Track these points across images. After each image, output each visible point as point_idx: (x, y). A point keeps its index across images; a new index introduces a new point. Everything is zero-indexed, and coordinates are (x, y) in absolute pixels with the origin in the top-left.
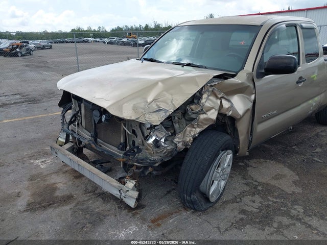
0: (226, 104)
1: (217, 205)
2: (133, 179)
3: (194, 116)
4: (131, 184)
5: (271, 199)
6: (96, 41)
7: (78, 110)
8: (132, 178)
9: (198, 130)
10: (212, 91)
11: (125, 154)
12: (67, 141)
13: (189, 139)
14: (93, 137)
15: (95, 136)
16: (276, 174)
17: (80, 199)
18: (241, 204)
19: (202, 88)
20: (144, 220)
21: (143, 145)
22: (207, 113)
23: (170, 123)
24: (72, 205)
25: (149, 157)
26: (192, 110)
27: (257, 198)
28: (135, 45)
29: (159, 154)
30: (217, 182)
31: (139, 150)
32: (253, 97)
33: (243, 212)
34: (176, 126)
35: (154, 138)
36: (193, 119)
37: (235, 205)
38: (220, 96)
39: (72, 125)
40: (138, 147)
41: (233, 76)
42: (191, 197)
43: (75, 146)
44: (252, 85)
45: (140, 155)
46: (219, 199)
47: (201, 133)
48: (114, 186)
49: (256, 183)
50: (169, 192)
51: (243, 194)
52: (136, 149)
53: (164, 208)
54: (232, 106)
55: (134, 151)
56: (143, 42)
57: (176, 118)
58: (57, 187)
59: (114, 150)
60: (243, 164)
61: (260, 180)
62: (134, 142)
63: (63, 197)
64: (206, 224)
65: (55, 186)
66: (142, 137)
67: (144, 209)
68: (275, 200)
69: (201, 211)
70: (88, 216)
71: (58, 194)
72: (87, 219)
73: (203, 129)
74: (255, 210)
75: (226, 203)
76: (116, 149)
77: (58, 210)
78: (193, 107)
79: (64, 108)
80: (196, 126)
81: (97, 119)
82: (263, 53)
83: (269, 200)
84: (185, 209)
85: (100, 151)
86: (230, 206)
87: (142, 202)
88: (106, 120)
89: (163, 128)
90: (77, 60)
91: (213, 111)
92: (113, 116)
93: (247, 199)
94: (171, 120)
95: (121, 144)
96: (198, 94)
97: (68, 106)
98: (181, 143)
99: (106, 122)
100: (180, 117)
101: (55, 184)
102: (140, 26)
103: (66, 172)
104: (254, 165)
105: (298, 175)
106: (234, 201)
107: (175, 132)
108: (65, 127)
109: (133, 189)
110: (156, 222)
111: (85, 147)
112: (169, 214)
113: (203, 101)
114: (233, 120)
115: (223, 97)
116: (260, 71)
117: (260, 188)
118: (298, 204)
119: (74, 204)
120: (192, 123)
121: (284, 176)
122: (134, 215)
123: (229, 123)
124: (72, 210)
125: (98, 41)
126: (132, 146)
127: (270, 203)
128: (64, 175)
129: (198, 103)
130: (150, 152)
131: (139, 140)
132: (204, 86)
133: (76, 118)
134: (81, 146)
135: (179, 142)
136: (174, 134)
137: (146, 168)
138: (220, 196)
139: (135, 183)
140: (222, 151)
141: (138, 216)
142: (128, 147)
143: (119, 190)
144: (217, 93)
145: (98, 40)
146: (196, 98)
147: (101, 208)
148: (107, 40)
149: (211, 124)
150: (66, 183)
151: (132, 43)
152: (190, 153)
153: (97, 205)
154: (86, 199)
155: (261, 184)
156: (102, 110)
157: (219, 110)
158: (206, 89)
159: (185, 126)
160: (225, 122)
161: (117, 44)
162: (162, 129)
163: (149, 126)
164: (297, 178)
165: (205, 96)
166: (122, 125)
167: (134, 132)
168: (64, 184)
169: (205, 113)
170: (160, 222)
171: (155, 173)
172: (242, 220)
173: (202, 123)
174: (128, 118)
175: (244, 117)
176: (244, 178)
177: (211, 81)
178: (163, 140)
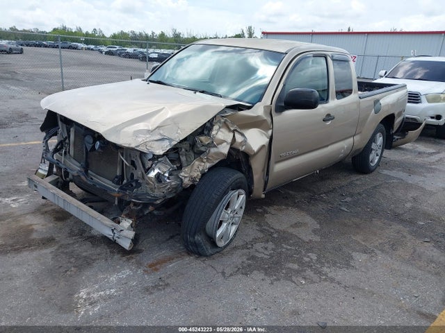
0: (239, 138)
1: (225, 250)
2: (130, 218)
3: (203, 149)
4: (126, 223)
5: (285, 246)
6: (89, 49)
7: (66, 135)
8: (129, 216)
9: (208, 165)
10: (225, 122)
11: (121, 188)
12: (50, 173)
13: (197, 174)
14: (83, 168)
15: (86, 168)
16: (296, 222)
17: (63, 242)
18: (251, 250)
19: (213, 118)
20: (139, 264)
21: (143, 178)
22: (218, 146)
23: (176, 156)
24: (53, 249)
25: (150, 192)
26: (201, 142)
27: (271, 245)
28: (145, 58)
29: (161, 190)
30: (226, 224)
31: (139, 185)
32: (270, 132)
33: (253, 258)
34: (183, 159)
35: (157, 171)
36: (202, 152)
37: (245, 251)
38: (232, 129)
39: (57, 154)
40: (137, 181)
41: (249, 108)
42: (194, 238)
43: (60, 180)
44: (269, 120)
45: (140, 191)
46: (228, 244)
47: (210, 169)
48: (106, 225)
49: (272, 231)
50: (172, 237)
51: (255, 240)
52: (134, 183)
53: (165, 253)
54: (245, 141)
55: (132, 186)
56: (155, 56)
57: (183, 150)
58: (33, 229)
59: (108, 184)
60: (260, 210)
61: (277, 227)
62: (132, 175)
63: (42, 240)
64: (210, 269)
65: (31, 228)
66: (142, 169)
67: (141, 255)
68: (289, 247)
69: (207, 256)
70: (72, 260)
71: (34, 236)
72: (71, 263)
73: (214, 164)
74: (266, 256)
75: (236, 248)
76: (111, 183)
77: (35, 254)
78: (202, 138)
79: (47, 133)
80: (205, 160)
81: (89, 147)
82: (284, 85)
83: (283, 247)
84: (189, 254)
85: (91, 183)
86: (239, 252)
87: (140, 247)
88: (100, 147)
89: (168, 160)
90: (62, 72)
91: (225, 144)
92: (109, 143)
93: (259, 246)
94: (177, 152)
95: (117, 177)
96: (208, 125)
97: (52, 131)
98: (188, 179)
99: (100, 150)
100: (188, 149)
101: (31, 225)
102: (153, 33)
103: (46, 212)
104: (273, 212)
105: (320, 224)
106: (245, 246)
107: (181, 165)
108: (49, 155)
109: (128, 229)
110: (154, 267)
111: (71, 181)
112: (170, 259)
113: (214, 133)
114: (247, 156)
115: (236, 130)
116: (280, 104)
117: (275, 235)
118: (313, 252)
119: (56, 247)
120: (201, 156)
121: (305, 224)
122: (128, 260)
123: (243, 160)
124: (54, 254)
125: (92, 49)
126: (130, 180)
127: (284, 250)
128: (43, 216)
129: (209, 135)
130: (151, 187)
131: (138, 173)
132: (215, 116)
133: (62, 144)
134: (68, 179)
135: (185, 177)
136: (180, 168)
137: (146, 206)
138: (230, 242)
139: (131, 222)
140: (233, 190)
141: (134, 260)
142: (125, 181)
143: (113, 230)
144: (230, 125)
145: (92, 47)
146: (205, 129)
147: (89, 252)
148: (104, 49)
149: (221, 159)
150: (45, 225)
151: (141, 56)
152: (197, 190)
153: (85, 249)
154: (72, 242)
155: (278, 231)
156: (96, 135)
157: (232, 144)
158: (217, 120)
159: (192, 159)
160: (239, 159)
161: (119, 55)
162: (166, 161)
163: (151, 157)
164: (318, 226)
165: (216, 127)
166: (119, 154)
167: (133, 163)
168: (43, 225)
169: (215, 146)
170: (158, 266)
171: (155, 212)
172: (249, 265)
173: (212, 157)
174: (127, 146)
175: (259, 154)
176: (259, 225)
177: (223, 111)
178: (167, 175)
